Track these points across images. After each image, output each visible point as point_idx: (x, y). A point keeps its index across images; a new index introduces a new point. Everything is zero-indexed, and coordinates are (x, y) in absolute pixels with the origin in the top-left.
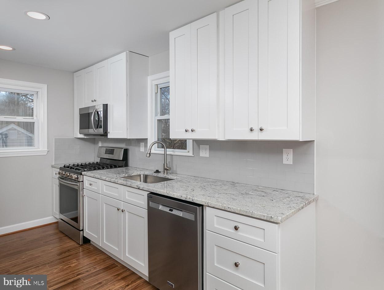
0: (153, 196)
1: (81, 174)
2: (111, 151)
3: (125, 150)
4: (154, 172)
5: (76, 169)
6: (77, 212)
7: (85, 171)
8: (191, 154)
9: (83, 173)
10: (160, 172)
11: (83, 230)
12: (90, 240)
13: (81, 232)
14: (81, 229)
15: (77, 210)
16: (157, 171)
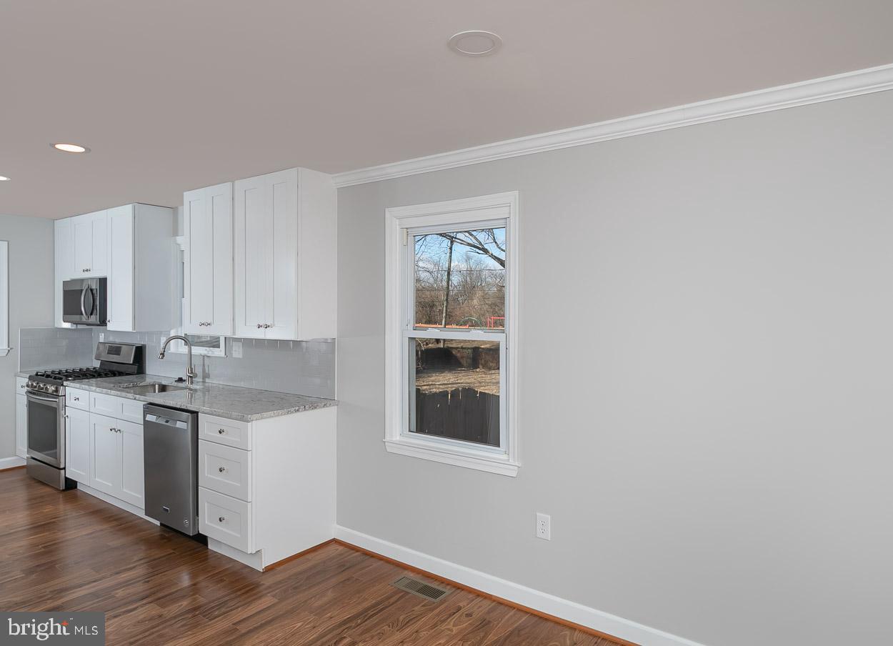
0: (150, 407)
1: (62, 385)
2: (116, 350)
3: (137, 348)
4: (176, 381)
5: (55, 378)
6: (56, 453)
7: (67, 380)
8: (222, 354)
9: (65, 383)
10: (185, 381)
11: (65, 468)
12: (76, 482)
13: (63, 471)
14: (62, 466)
15: (56, 448)
16: (180, 380)
